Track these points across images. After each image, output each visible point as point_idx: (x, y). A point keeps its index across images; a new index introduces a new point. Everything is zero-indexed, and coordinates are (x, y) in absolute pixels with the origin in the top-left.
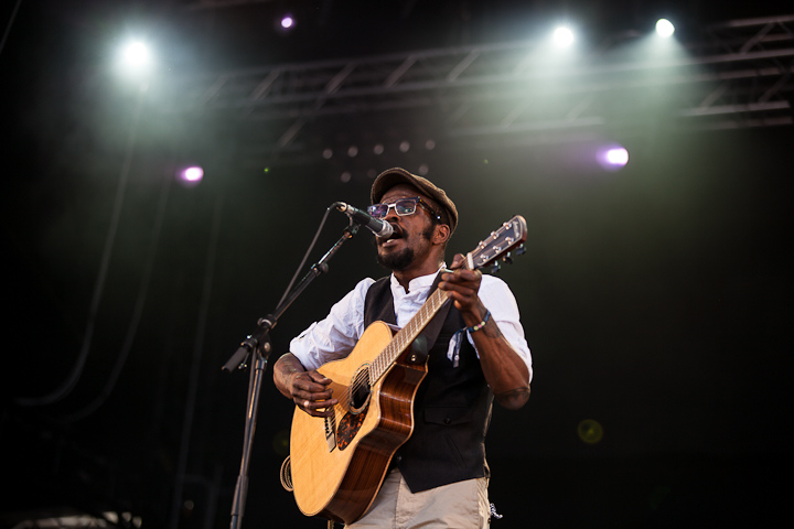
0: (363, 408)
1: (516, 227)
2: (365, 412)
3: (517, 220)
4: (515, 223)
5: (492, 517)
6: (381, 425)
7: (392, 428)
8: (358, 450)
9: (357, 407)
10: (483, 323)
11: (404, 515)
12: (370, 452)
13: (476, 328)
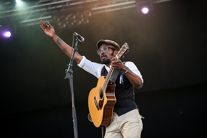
0: (103, 98)
1: (125, 46)
2: (103, 99)
3: (125, 44)
4: (125, 45)
5: (142, 118)
6: (108, 101)
7: (111, 101)
8: (104, 109)
9: (101, 98)
10: (127, 71)
11: (120, 122)
12: (107, 109)
13: (126, 72)
